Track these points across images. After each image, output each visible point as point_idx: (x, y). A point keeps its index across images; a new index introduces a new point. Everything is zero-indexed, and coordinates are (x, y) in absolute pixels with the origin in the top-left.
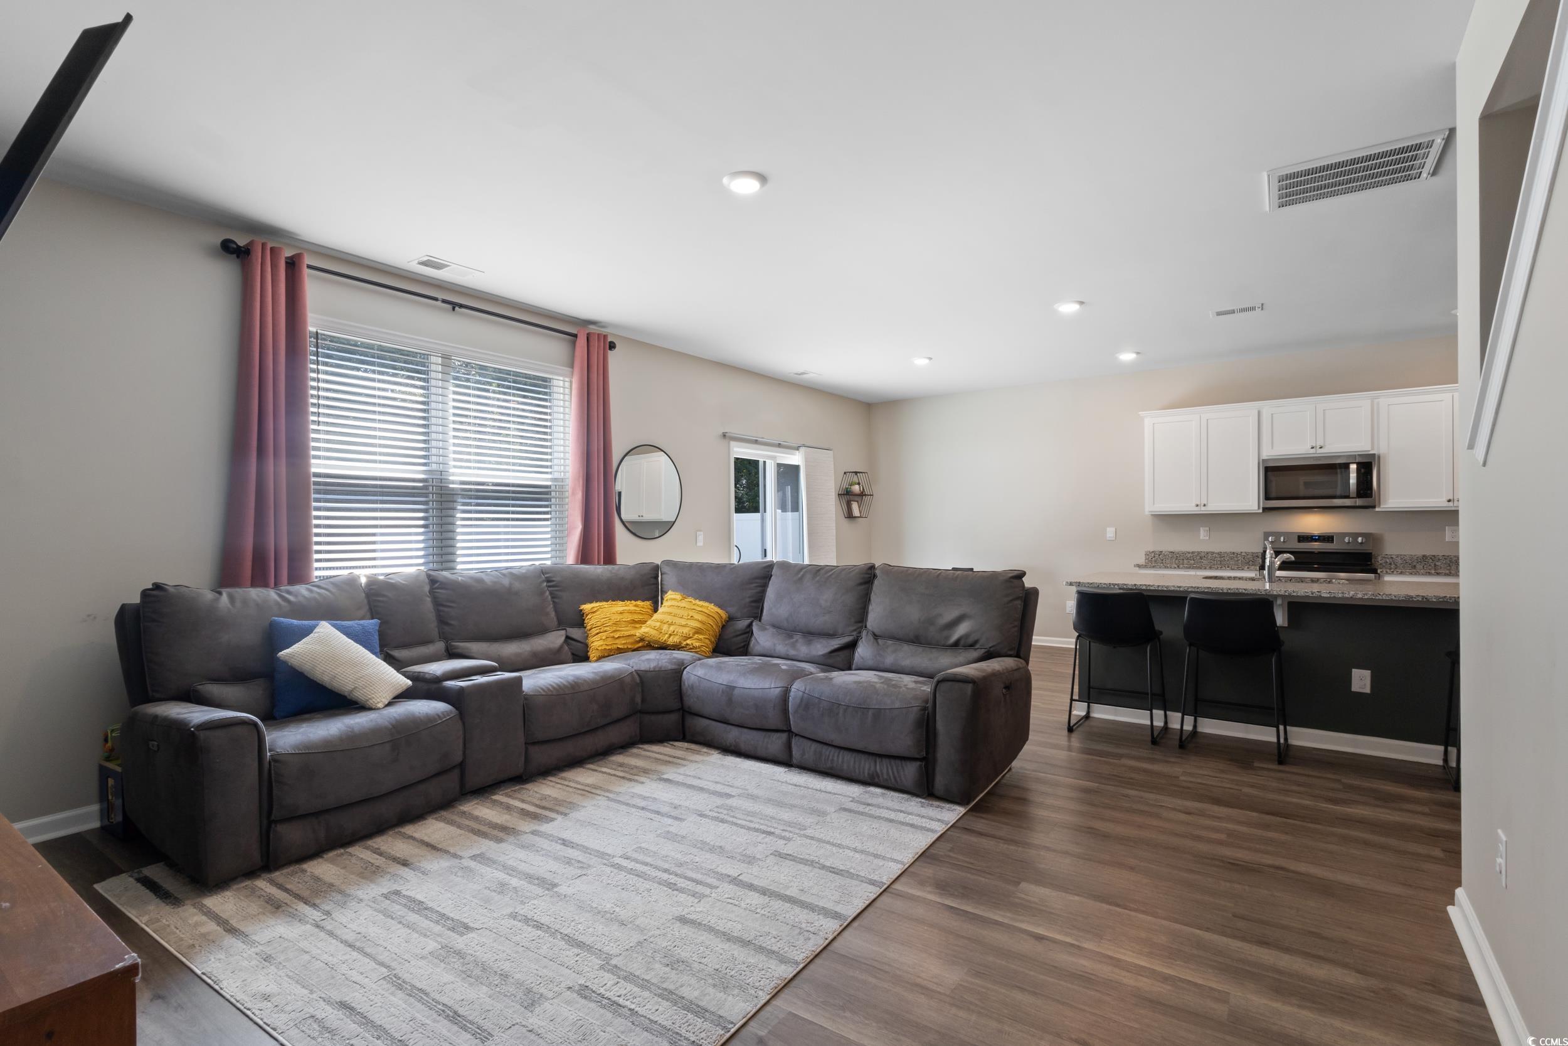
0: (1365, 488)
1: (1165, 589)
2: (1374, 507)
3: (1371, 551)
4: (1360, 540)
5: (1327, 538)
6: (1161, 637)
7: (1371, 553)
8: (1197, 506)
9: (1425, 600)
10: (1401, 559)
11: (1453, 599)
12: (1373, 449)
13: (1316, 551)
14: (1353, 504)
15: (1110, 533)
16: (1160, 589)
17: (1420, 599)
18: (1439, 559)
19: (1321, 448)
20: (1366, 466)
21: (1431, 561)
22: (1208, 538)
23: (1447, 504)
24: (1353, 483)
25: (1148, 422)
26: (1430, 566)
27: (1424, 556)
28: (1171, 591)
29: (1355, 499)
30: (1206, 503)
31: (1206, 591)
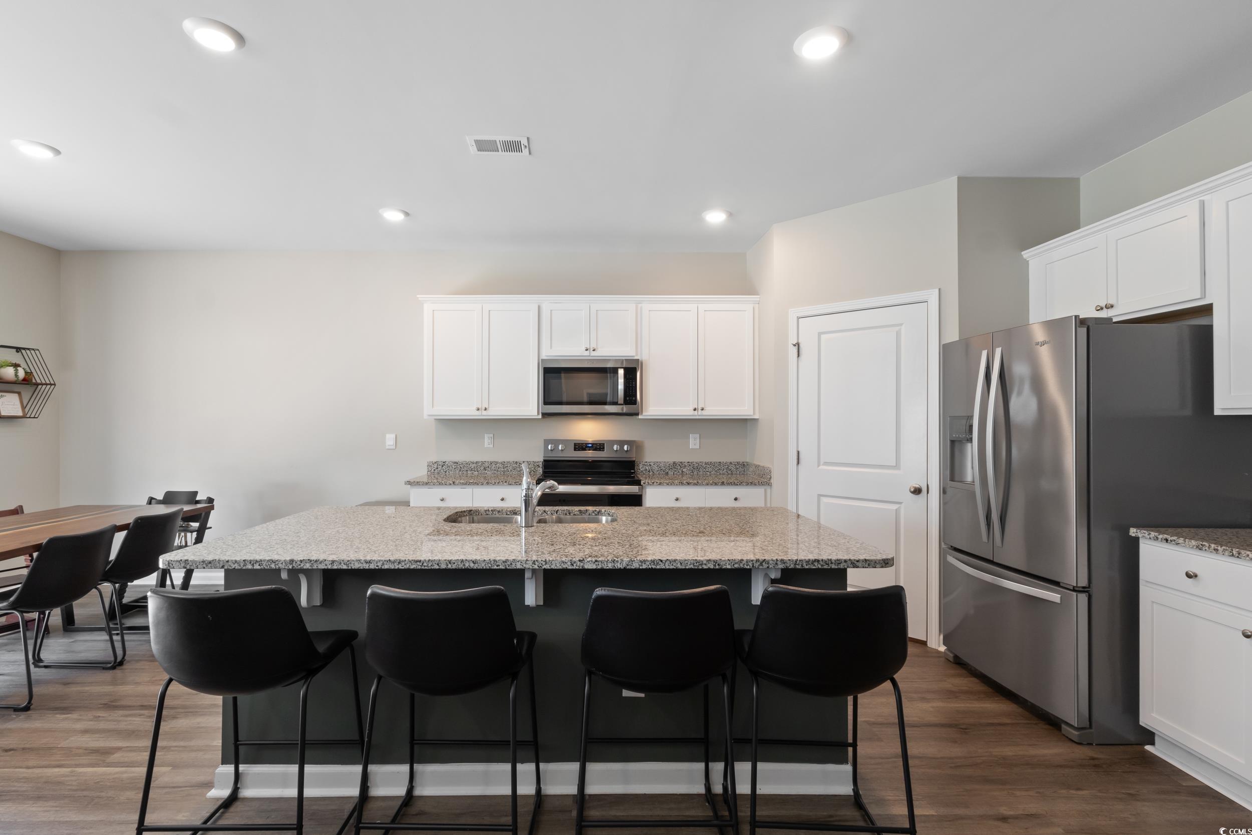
0: (630, 396)
1: (345, 567)
2: (637, 414)
3: (634, 459)
4: (625, 448)
5: (598, 446)
6: (354, 643)
7: (634, 461)
8: (478, 409)
9: (717, 567)
10: (657, 466)
11: (750, 564)
12: (637, 355)
13: (590, 460)
14: (620, 411)
15: (390, 440)
16: (335, 567)
17: (712, 567)
18: (685, 466)
19: (594, 350)
20: (631, 373)
21: (679, 467)
22: (492, 446)
23: (692, 413)
24: (620, 390)
25: (427, 308)
26: (678, 472)
27: (674, 463)
28: (355, 570)
29: (622, 406)
30: (487, 407)
31: (412, 567)
